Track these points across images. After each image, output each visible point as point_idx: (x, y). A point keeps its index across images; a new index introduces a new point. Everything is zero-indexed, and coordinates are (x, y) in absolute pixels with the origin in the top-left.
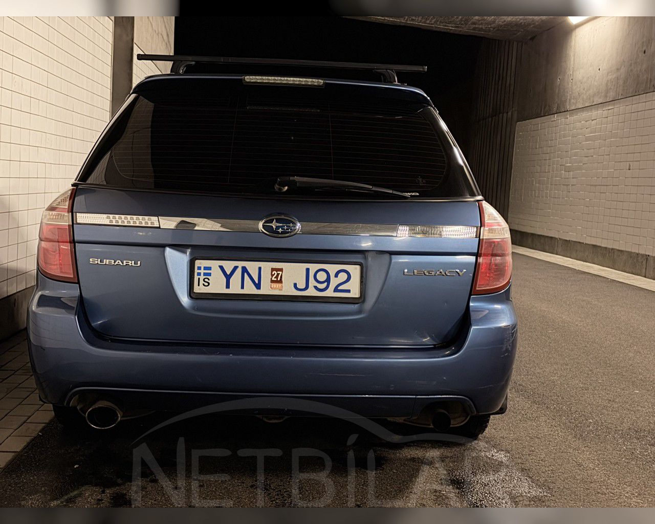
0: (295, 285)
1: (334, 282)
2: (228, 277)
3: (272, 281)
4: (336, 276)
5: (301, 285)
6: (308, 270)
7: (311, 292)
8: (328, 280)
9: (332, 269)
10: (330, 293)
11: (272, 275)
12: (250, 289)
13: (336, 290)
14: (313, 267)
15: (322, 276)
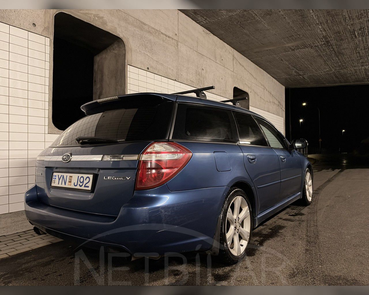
0: (74, 183)
1: (85, 182)
2: (59, 179)
3: (69, 182)
4: (86, 180)
5: (76, 184)
6: (78, 177)
7: (78, 187)
8: (83, 182)
9: (85, 176)
10: (83, 188)
11: (69, 179)
12: (63, 186)
13: (85, 186)
14: (80, 175)
15: (82, 180)
